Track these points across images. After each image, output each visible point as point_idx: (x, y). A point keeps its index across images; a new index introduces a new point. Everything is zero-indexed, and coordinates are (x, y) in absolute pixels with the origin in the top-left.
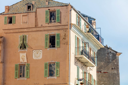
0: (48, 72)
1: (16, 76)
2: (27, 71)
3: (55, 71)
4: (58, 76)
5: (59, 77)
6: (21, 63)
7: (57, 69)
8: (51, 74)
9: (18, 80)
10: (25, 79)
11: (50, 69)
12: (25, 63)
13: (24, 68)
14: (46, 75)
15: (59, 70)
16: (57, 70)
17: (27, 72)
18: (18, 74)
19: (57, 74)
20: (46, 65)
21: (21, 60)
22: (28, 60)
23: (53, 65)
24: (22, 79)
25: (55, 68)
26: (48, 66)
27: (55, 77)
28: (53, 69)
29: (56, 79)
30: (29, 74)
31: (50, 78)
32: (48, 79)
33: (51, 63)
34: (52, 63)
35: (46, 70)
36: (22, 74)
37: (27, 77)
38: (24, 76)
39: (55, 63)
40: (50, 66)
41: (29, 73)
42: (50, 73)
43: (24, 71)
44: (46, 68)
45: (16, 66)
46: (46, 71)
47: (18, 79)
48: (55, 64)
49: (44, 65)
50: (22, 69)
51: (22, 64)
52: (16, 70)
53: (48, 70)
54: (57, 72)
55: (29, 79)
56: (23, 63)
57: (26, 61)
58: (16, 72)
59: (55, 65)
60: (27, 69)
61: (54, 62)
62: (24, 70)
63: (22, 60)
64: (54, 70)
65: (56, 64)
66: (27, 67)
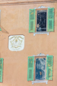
0: (33, 73)
3: (45, 71)
5: (52, 80)
7: (50, 68)
8: (39, 75)
11: (38, 67)
14: (30, 77)
15: (52, 69)
16: (49, 70)
19: (49, 77)
20: (30, 60)
23: (42, 61)
25: (46, 66)
26: (34, 62)
28: (42, 68)
29: (47, 83)
30: (1, 75)
31: (37, 81)
32: (33, 83)
33: (38, 57)
34: (41, 57)
35: (30, 68)
40: (38, 62)
42: (37, 73)
44: (30, 65)
48: (45, 59)
53: (33, 69)
54: (49, 73)
59: (46, 61)
61: (43, 55)
64: (44, 69)
65: (46, 58)
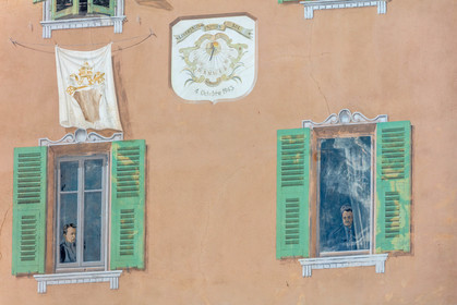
0: (308, 214)
1: (28, 255)
2: (128, 203)
3: (368, 203)
4: (397, 243)
5: (410, 253)
6: (69, 140)
7: (394, 186)
9: (42, 287)
10: (110, 277)
11: (330, 185)
12: (109, 132)
13: (93, 181)
14: (291, 237)
15: (405, 196)
16: (391, 198)
17: (127, 215)
18: (40, 231)
19: (391, 233)
20: (290, 147)
21: (69, 113)
22: (132, 106)
23: (355, 149)
24: (76, 276)
25: (375, 177)
26: (308, 159)
27: (376, 259)
28: (354, 189)
29: (380, 268)
30: (137, 232)
31: (330, 260)
32: (306, 272)
33: (334, 129)
34: (346, 128)
35: (291, 192)
36: (77, 236)
37: (128, 261)
38: (93, 251)
39: (371, 127)
40: (329, 155)
41: (138, 221)
42: (329, 217)
43: (94, 212)
44: (290, 174)
45: (27, 161)
46: (293, 204)
47: (42, 282)
48: (367, 141)
49: (273, 154)
50: (81, 191)
51: (80, 148)
52: (26, 196)
53: (307, 193)
54: (390, 214)
55: (136, 276)
56: (82, 139)
57: (109, 117)
58: (27, 221)
59: (375, 152)
60: (126, 188)
61: (359, 119)
62: (94, 202)
63: (78, 112)
64: (366, 192)
65: (376, 137)
66: (121, 170)
